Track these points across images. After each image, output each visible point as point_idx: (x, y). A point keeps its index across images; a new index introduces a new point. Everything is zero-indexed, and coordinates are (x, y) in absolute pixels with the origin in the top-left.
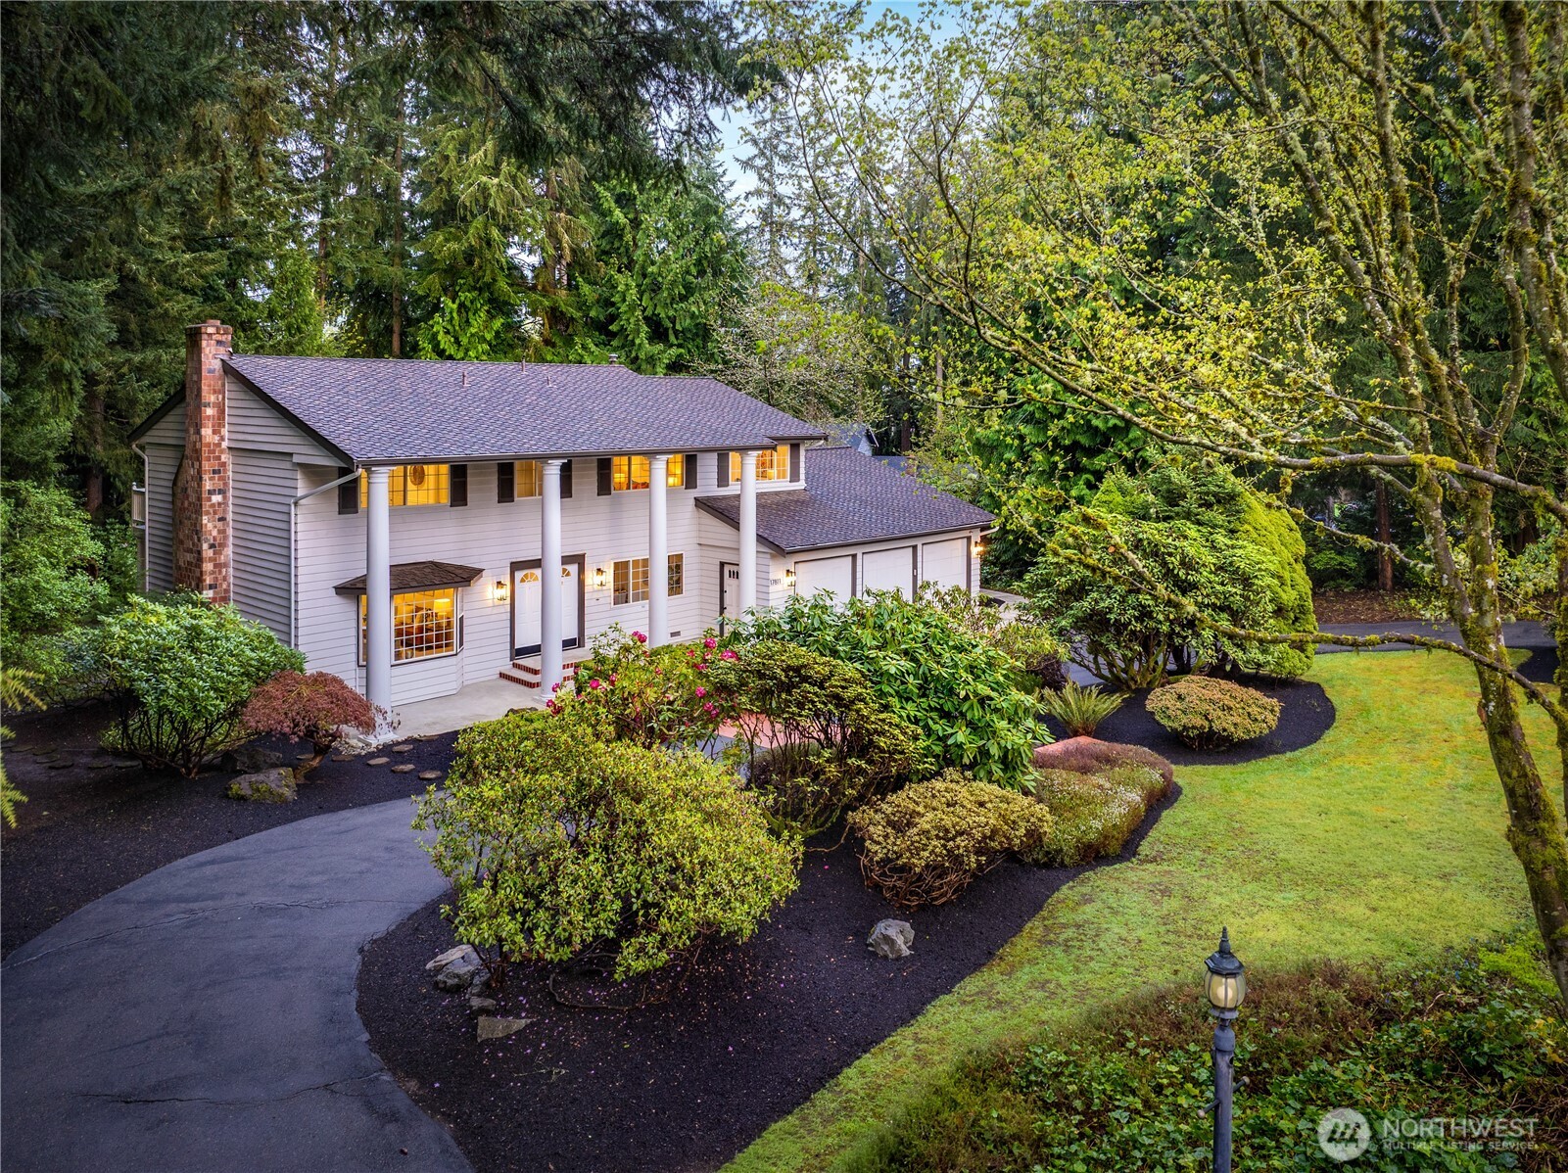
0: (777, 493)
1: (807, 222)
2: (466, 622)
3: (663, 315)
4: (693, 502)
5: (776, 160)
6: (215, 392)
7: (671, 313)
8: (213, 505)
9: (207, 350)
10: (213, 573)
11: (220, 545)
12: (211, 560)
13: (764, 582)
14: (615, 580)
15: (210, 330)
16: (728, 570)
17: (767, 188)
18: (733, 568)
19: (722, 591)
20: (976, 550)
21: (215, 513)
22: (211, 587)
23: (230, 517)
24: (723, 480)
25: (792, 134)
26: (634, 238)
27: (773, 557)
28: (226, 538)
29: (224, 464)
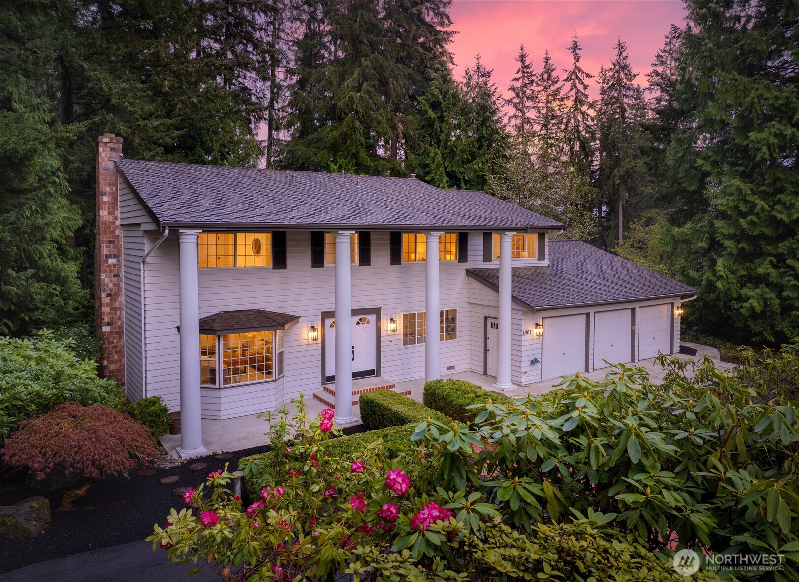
0: (528, 268)
1: (543, 132)
2: (285, 356)
3: (457, 171)
4: (464, 272)
5: (525, 99)
6: (110, 185)
7: (462, 170)
8: (109, 266)
9: (103, 155)
10: (110, 314)
11: (115, 294)
12: (108, 305)
13: (519, 333)
14: (405, 327)
15: (105, 140)
16: (490, 323)
17: (520, 114)
18: (494, 321)
19: (486, 338)
20: (678, 312)
21: (111, 271)
22: (108, 324)
23: (122, 274)
24: (487, 257)
25: (534, 84)
26: (441, 128)
27: (525, 313)
28: (119, 289)
29: (118, 237)
